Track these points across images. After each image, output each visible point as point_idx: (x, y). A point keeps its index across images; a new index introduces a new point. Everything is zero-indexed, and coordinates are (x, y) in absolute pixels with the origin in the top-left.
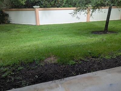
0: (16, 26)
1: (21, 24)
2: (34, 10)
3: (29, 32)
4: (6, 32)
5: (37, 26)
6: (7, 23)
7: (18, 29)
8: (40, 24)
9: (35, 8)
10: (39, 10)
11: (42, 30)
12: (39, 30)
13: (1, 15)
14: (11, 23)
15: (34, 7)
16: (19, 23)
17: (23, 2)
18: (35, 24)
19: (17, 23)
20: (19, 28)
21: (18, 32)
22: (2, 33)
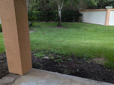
0: (86, 25)
1: (91, 24)
2: (106, 11)
3: (95, 31)
4: (76, 29)
5: (106, 26)
6: (79, 22)
7: (86, 28)
8: (109, 25)
9: (107, 9)
10: (111, 11)
11: (109, 30)
12: (106, 31)
13: (77, 14)
14: (83, 21)
15: (106, 7)
16: (89, 22)
17: (96, 3)
18: (104, 24)
19: (88, 22)
20: (88, 26)
21: (86, 30)
22: (73, 29)
